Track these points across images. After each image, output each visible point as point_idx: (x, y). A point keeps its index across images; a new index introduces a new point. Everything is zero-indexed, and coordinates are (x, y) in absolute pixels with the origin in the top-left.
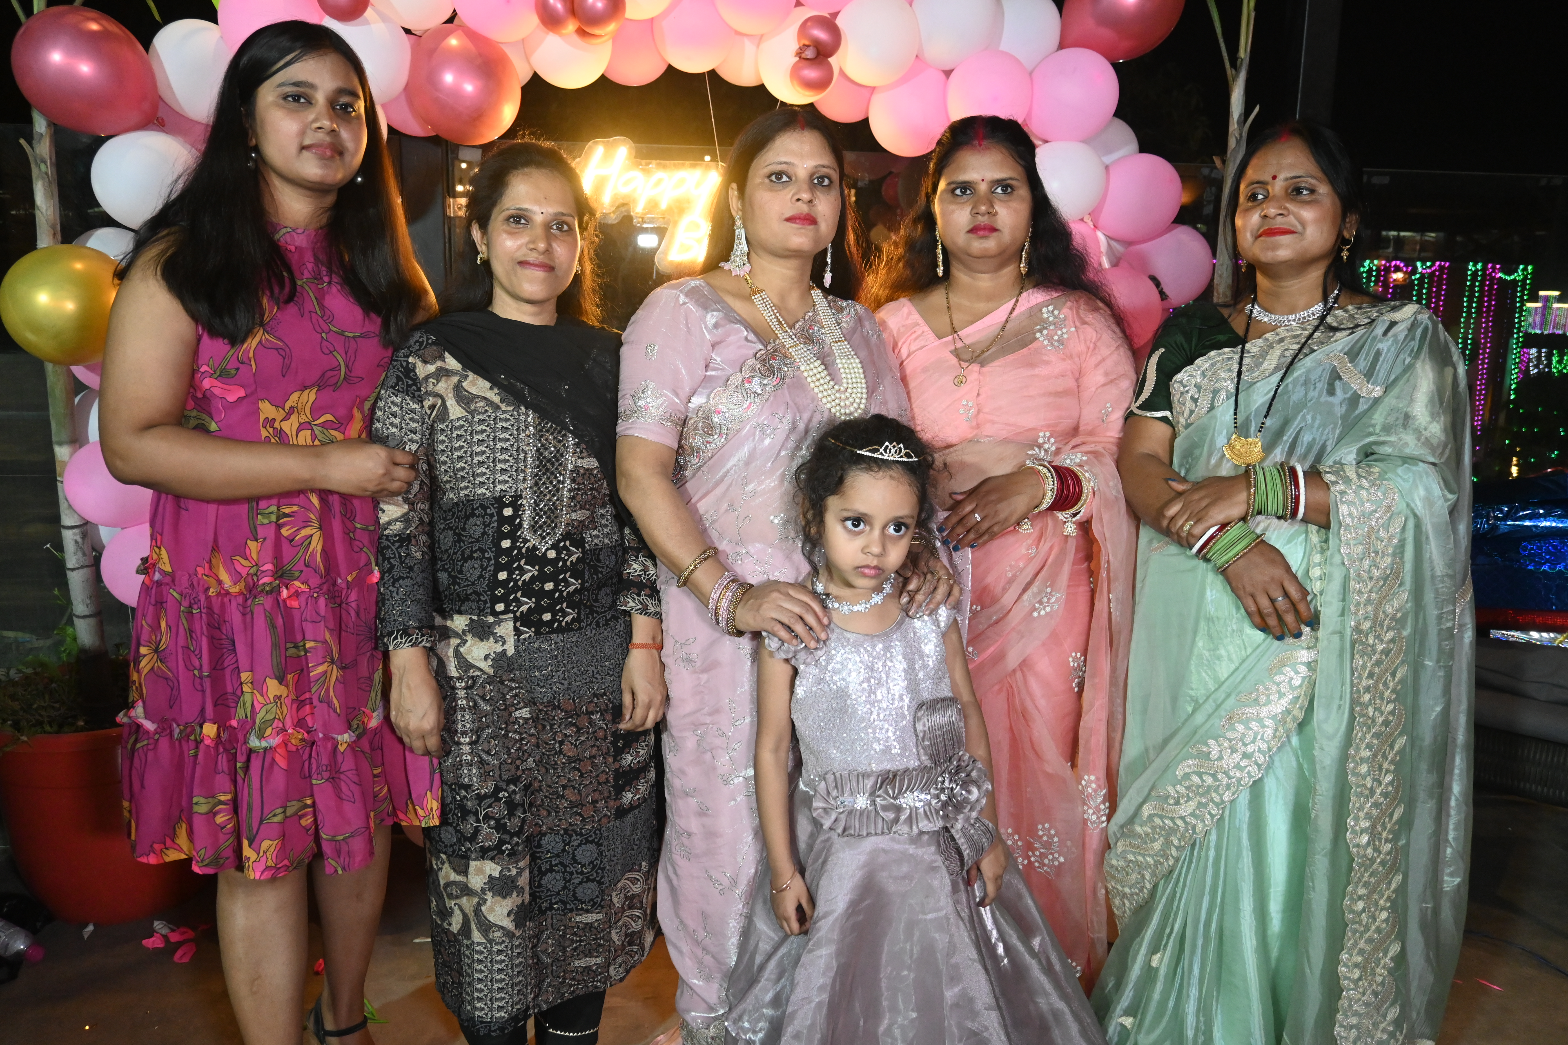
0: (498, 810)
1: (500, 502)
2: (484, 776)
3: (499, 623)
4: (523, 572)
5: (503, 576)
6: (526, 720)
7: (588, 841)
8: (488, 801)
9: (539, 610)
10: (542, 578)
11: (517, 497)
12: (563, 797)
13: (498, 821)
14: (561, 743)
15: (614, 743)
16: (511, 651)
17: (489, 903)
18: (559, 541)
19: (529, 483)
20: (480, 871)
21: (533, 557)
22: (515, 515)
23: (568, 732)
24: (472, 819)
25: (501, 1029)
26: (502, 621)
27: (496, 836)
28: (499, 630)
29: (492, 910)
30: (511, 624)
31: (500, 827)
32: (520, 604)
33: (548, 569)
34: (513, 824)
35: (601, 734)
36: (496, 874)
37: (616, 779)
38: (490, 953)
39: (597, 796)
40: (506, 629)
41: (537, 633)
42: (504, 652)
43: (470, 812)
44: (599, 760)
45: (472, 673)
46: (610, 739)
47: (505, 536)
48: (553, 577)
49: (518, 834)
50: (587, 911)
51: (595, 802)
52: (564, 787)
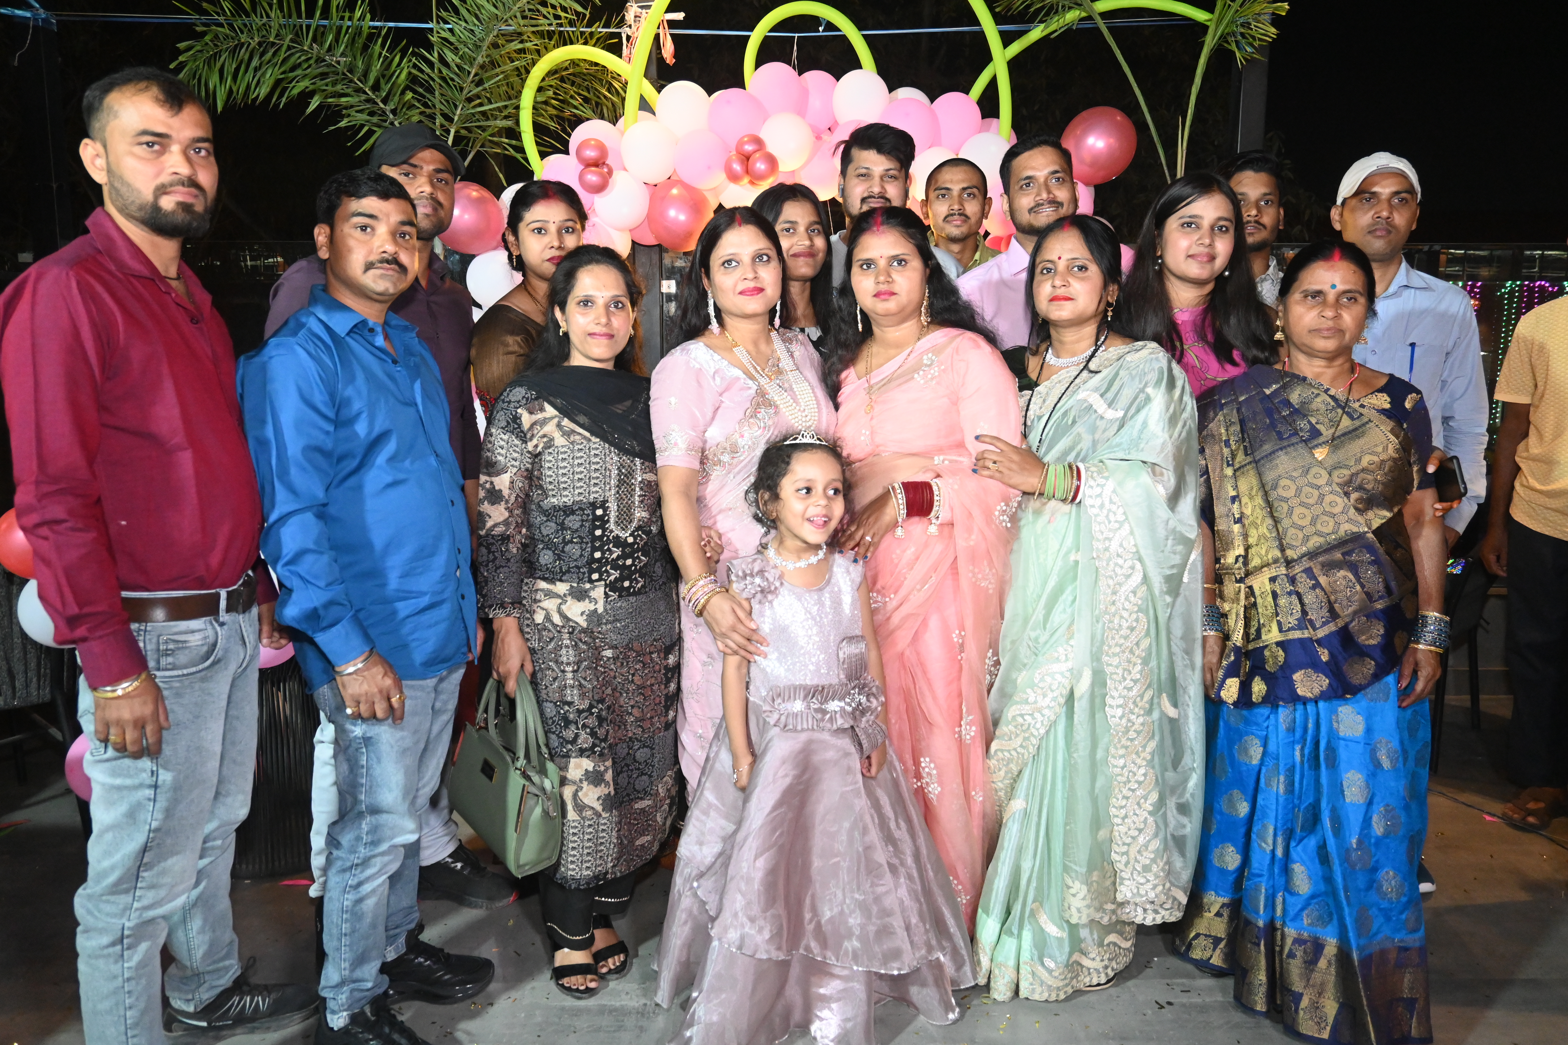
0: (592, 721)
1: (593, 506)
2: (582, 696)
3: (593, 589)
4: (611, 552)
5: (598, 555)
6: (609, 658)
7: (644, 746)
8: (585, 714)
9: (621, 579)
10: (624, 556)
11: (605, 501)
12: (631, 714)
13: (592, 729)
14: (633, 675)
15: (665, 675)
16: (601, 610)
17: (584, 790)
18: (633, 532)
19: (613, 492)
20: (578, 766)
21: (618, 542)
22: (605, 514)
23: (638, 667)
24: (573, 727)
25: (588, 883)
26: (596, 586)
27: (591, 740)
28: (593, 594)
29: (586, 795)
30: (602, 589)
31: (593, 734)
32: (609, 575)
33: (628, 550)
34: (601, 732)
35: (657, 668)
36: (591, 769)
37: (666, 701)
38: (583, 827)
39: (653, 713)
40: (599, 592)
41: (620, 596)
42: (596, 610)
43: (571, 722)
44: (656, 687)
45: (571, 624)
46: (663, 671)
47: (598, 528)
48: (630, 556)
49: (605, 740)
50: (642, 799)
51: (652, 718)
52: (632, 707)
